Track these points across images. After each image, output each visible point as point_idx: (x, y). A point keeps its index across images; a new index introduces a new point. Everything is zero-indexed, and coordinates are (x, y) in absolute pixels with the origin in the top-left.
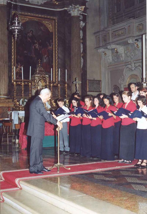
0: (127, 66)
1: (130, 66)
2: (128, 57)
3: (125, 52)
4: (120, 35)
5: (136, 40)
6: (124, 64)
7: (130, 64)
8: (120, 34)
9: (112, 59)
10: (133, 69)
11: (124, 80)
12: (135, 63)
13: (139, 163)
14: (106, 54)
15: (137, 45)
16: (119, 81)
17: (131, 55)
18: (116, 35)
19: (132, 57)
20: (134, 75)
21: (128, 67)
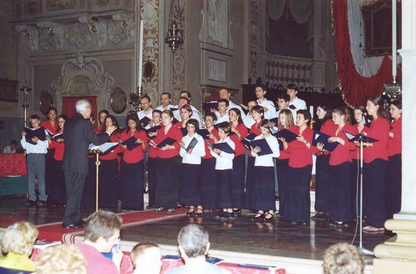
0: (68, 61)
1: (74, 61)
2: (71, 44)
3: (65, 35)
4: (64, 6)
5: (93, 18)
6: (62, 57)
7: (74, 57)
8: (64, 4)
9: (40, 45)
10: (81, 66)
11: (61, 83)
12: (84, 57)
13: (192, 210)
14: (29, 35)
15: (93, 27)
16: (52, 85)
17: (77, 42)
18: (54, 5)
19: (80, 46)
20: (82, 76)
21: (70, 62)
